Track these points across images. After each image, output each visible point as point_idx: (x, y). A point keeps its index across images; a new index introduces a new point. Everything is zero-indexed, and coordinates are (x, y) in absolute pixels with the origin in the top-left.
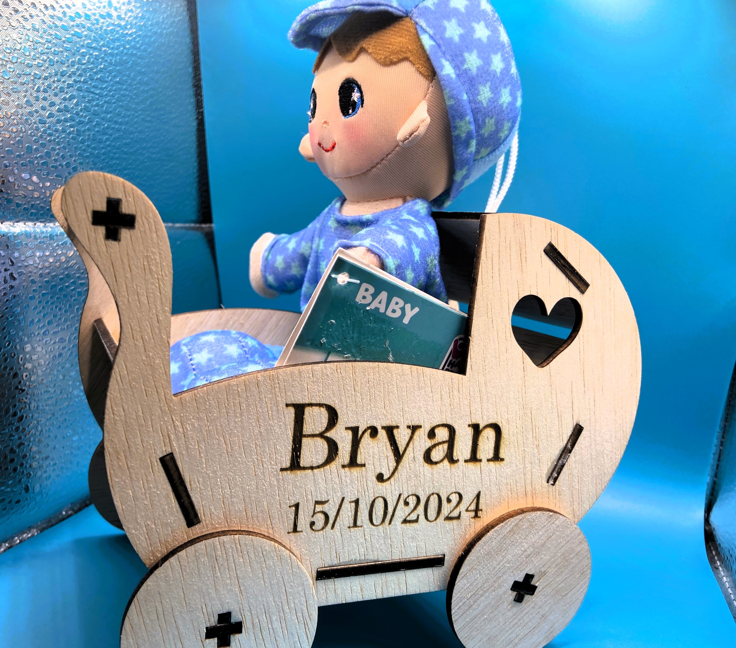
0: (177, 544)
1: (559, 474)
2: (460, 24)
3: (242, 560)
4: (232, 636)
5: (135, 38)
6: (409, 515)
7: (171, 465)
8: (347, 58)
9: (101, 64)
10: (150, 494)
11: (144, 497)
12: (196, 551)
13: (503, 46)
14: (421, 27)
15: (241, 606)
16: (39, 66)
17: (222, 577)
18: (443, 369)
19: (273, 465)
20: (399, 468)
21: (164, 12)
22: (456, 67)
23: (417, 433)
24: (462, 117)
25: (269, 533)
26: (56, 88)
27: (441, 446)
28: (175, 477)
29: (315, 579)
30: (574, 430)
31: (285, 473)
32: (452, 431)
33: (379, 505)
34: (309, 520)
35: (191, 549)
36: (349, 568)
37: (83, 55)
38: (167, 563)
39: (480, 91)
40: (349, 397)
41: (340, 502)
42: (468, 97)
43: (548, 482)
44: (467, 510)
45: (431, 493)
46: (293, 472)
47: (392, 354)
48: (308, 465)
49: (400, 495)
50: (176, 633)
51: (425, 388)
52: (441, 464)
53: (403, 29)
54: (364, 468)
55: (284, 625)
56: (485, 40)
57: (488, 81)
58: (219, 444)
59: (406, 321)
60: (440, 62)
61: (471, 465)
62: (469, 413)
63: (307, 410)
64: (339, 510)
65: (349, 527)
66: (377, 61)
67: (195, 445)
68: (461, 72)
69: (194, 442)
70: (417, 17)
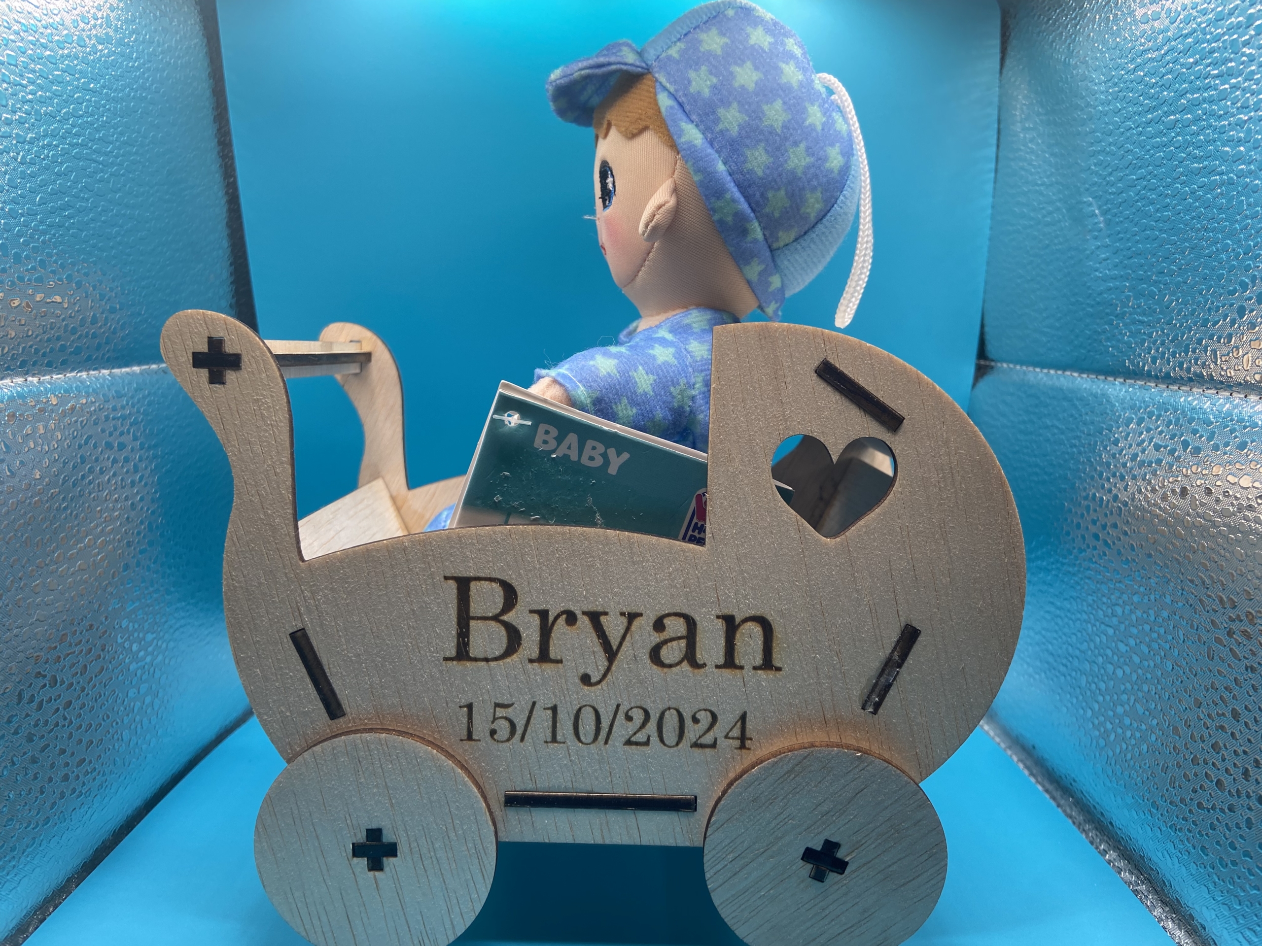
0: (319, 738)
6: (635, 734)
7: (304, 643)
8: (601, 135)
10: (281, 675)
11: (275, 679)
14: (661, 84)
18: (684, 539)
19: (433, 652)
20: (613, 668)
23: (636, 623)
27: (674, 643)
28: (310, 657)
29: (502, 804)
30: (903, 633)
31: (450, 664)
32: (691, 623)
34: (488, 727)
36: (549, 796)
39: (746, 157)
40: (530, 571)
41: (529, 708)
42: (729, 167)
43: (863, 708)
44: (727, 737)
45: (666, 707)
46: (462, 662)
47: (601, 515)
48: (481, 656)
49: (618, 706)
51: (642, 562)
52: (678, 667)
53: (643, 90)
54: (560, 665)
58: (360, 622)
59: (613, 470)
60: (678, 126)
61: (727, 673)
62: (715, 600)
63: (473, 585)
64: (529, 718)
65: (546, 742)
66: (622, 135)
67: (331, 621)
68: (715, 135)
69: (329, 617)
70: (657, 72)
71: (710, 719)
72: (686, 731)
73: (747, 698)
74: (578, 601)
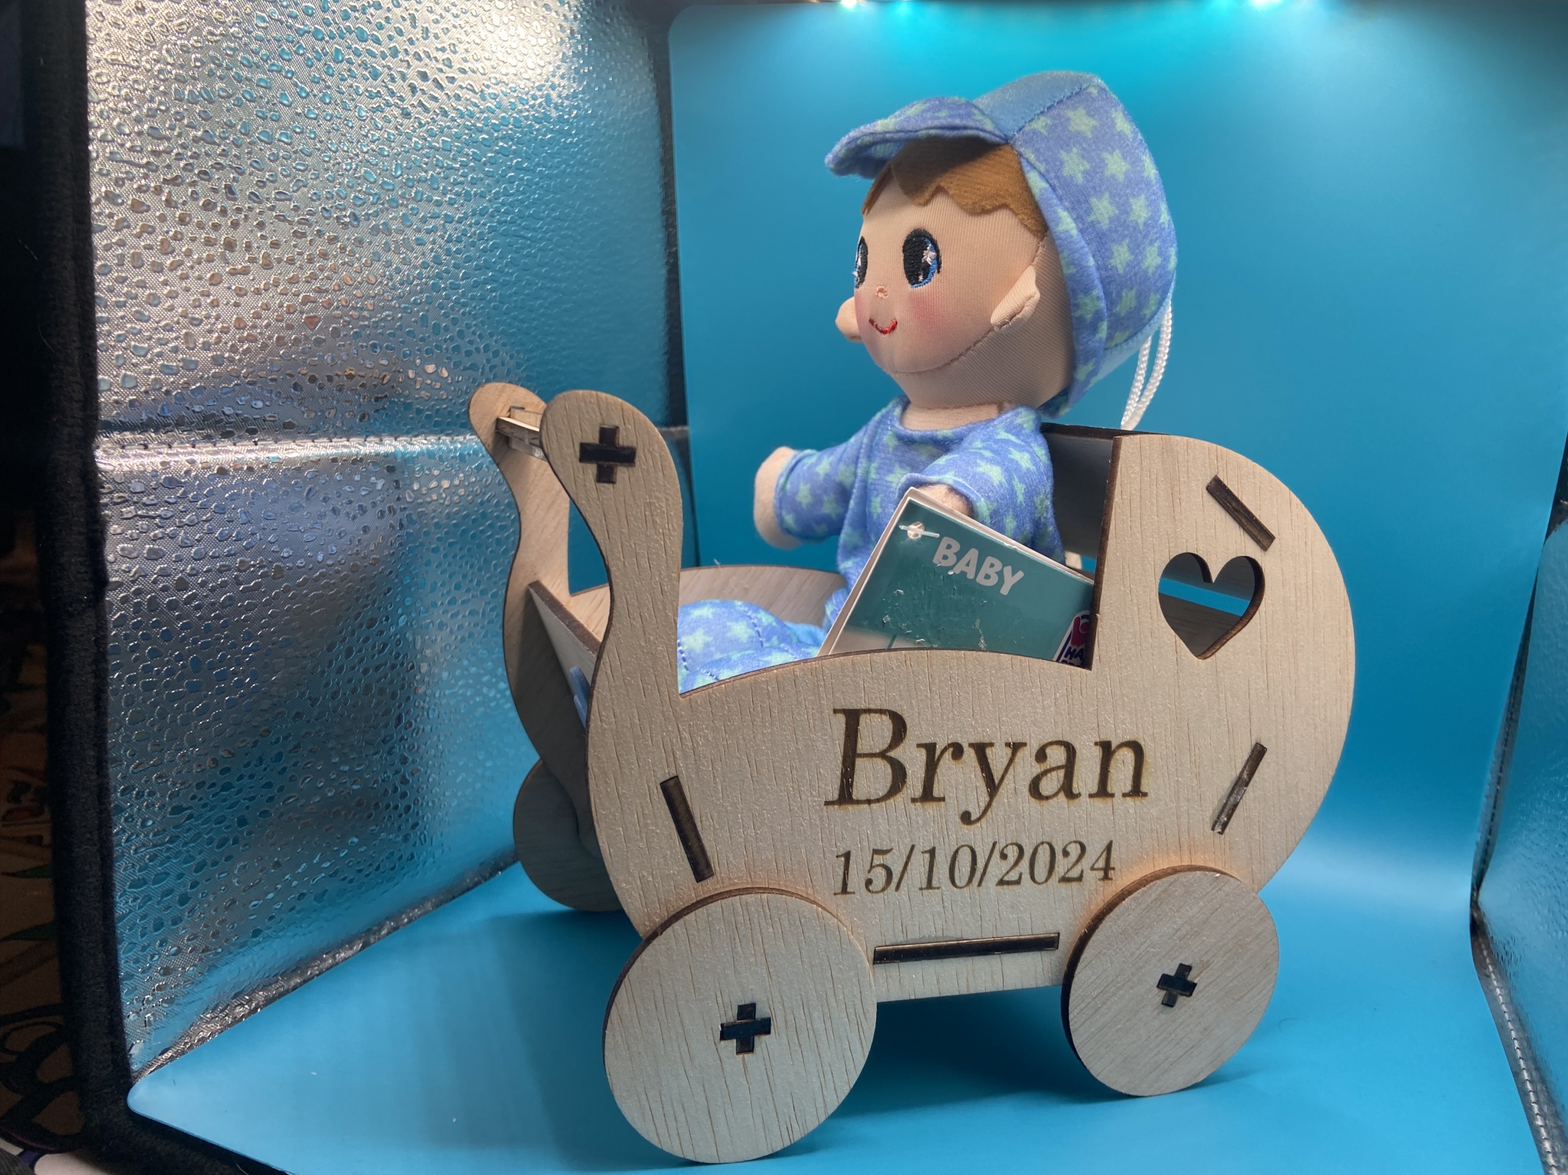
0: (682, 905)
1: (1229, 817)
2: (1085, 155)
3: (771, 930)
4: (756, 1038)
5: (582, 149)
6: (1008, 873)
7: (675, 793)
8: (917, 200)
9: (535, 193)
10: (646, 833)
11: (639, 838)
12: (708, 915)
13: (1148, 184)
14: (1027, 160)
15: (770, 995)
16: (451, 203)
17: (743, 953)
18: (1058, 661)
19: (815, 796)
20: (994, 804)
21: (624, 105)
22: (1078, 219)
23: (1020, 754)
24: (1087, 290)
25: (807, 894)
26: (474, 233)
27: (1054, 773)
28: (681, 810)
29: (872, 962)
30: (1253, 751)
31: (831, 807)
32: (1071, 750)
33: (965, 858)
34: (864, 877)
35: (701, 912)
36: (920, 948)
37: (511, 181)
38: (669, 931)
39: (1113, 253)
40: (922, 700)
41: (908, 852)
42: (1097, 261)
43: (1213, 829)
44: (1092, 869)
45: (1039, 841)
46: (843, 807)
47: (984, 639)
48: (863, 798)
49: (994, 844)
50: (681, 1031)
51: (1032, 688)
52: (1055, 799)
53: (1000, 163)
54: (942, 803)
55: (828, 1025)
56: (1121, 178)
57: (1126, 236)
58: (740, 765)
59: (1005, 591)
60: (1055, 212)
61: (1099, 802)
62: (1095, 725)
63: (864, 719)
64: (906, 864)
65: (921, 889)
66: (962, 207)
67: (708, 766)
68: (1086, 225)
69: (707, 761)
70: (1021, 146)
71: (1079, 851)
72: (1056, 865)
73: (1114, 827)
74: (966, 733)
